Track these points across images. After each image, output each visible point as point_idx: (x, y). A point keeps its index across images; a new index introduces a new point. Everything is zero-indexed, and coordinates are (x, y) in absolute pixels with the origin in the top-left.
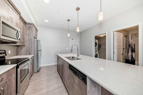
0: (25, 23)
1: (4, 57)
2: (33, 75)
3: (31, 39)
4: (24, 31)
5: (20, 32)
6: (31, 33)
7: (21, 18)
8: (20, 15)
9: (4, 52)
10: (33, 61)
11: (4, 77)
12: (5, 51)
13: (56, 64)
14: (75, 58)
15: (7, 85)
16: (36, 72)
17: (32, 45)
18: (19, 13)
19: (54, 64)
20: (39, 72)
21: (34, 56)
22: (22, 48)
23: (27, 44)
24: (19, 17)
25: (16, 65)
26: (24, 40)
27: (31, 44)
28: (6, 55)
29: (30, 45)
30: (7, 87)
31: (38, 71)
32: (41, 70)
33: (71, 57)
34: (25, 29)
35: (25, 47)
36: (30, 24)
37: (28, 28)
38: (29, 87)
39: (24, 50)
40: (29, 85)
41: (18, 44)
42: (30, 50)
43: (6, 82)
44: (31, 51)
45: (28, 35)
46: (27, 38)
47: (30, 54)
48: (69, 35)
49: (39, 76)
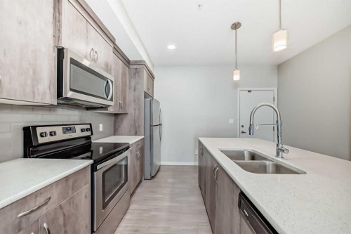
0: (127, 62)
1: (88, 138)
2: (141, 184)
3: (139, 99)
4: (126, 81)
5: (112, 82)
6: (138, 83)
7: (117, 50)
8: (114, 44)
9: (88, 126)
10: (142, 150)
11: (55, 194)
12: (90, 125)
13: (197, 164)
14: (266, 159)
15: (64, 215)
16: (149, 177)
17: (140, 113)
18: (111, 40)
19: (192, 164)
20: (155, 180)
21: (143, 139)
22: (122, 120)
23: (131, 110)
24: (112, 49)
25: (91, 162)
26: (124, 102)
27: (139, 109)
28: (92, 134)
29: (137, 112)
30: (64, 220)
31: (153, 177)
32: (160, 174)
33: (247, 155)
34: (128, 76)
35: (128, 117)
36: (136, 63)
37: (133, 72)
38: (127, 217)
39: (126, 124)
40: (129, 211)
41: (111, 110)
42: (137, 125)
43: (60, 206)
44: (139, 126)
45: (132, 89)
46: (130, 96)
47: (136, 134)
48: (237, 77)
49: (153, 192)
